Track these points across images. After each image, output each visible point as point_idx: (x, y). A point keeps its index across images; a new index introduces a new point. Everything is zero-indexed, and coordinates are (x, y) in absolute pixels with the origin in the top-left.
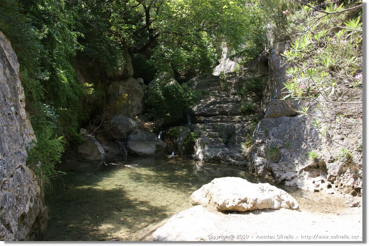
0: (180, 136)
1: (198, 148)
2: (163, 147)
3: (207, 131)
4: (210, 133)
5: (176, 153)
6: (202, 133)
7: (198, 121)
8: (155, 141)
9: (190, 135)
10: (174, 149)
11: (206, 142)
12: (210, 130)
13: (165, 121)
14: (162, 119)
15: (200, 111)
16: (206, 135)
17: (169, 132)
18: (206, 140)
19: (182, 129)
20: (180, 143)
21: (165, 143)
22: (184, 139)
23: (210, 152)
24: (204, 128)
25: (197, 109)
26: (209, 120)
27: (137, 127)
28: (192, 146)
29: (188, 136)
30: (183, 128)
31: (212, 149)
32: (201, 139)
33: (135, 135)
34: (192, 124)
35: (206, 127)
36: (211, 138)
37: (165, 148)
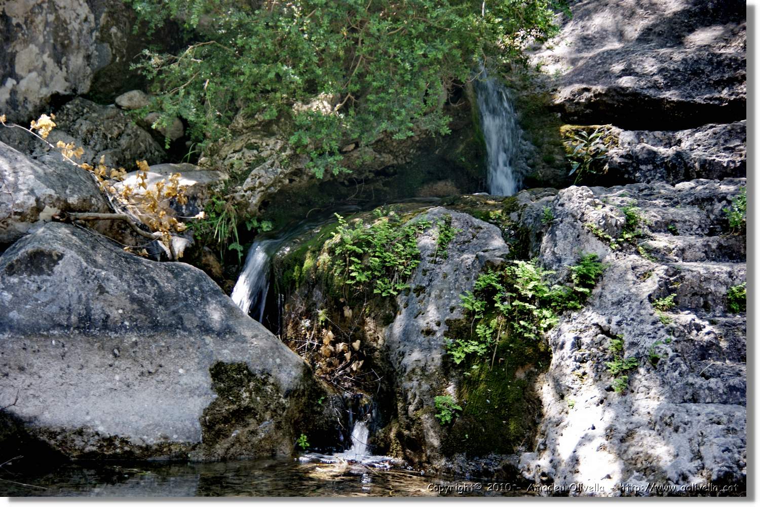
0: (420, 290)
1: (570, 398)
2: (277, 388)
3: (657, 251)
4: (677, 272)
5: (380, 432)
6: (613, 267)
7: (580, 160)
8: (206, 329)
9: (509, 284)
10: (365, 400)
11: (648, 343)
12: (678, 242)
13: (294, 157)
14: (271, 145)
15: (596, 79)
16: (650, 286)
17: (325, 257)
18: (648, 328)
19: (435, 232)
20: (416, 355)
21: (290, 352)
22: (456, 315)
23: (681, 439)
24: (630, 224)
25: (573, 62)
26: (678, 155)
27: (49, 211)
28: (520, 374)
29: (487, 294)
30: (448, 223)
31: (693, 406)
32: (602, 321)
33: (29, 282)
34: (525, 194)
35: (648, 215)
36: (686, 317)
37: (289, 394)
